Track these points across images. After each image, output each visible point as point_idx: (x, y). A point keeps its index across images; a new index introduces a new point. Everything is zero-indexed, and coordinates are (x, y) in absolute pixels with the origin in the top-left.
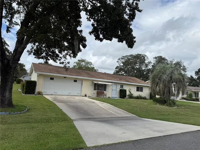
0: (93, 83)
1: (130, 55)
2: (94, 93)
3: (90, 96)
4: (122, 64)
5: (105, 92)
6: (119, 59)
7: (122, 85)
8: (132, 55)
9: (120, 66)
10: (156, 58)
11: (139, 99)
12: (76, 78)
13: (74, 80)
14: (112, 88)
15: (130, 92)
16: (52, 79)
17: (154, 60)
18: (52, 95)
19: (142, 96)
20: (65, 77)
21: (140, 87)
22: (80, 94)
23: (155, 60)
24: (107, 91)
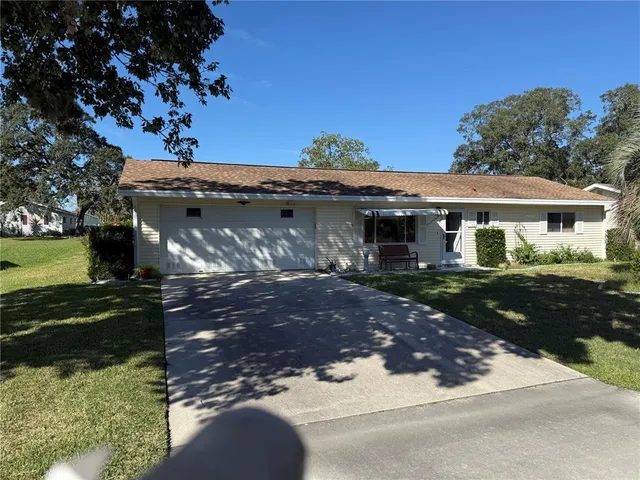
0: (358, 214)
1: (506, 100)
4: (477, 137)
5: (412, 247)
6: (465, 120)
7: (483, 210)
8: (513, 98)
9: (471, 143)
10: (611, 95)
11: (561, 262)
12: (288, 202)
15: (522, 239)
16: (194, 212)
17: (603, 104)
19: (573, 248)
20: (243, 202)
23: (607, 104)
24: (420, 243)
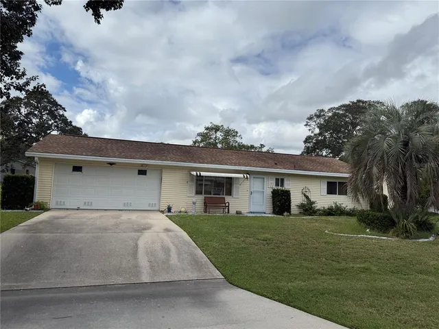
0: (191, 174)
1: (340, 107)
2: (194, 203)
3: (183, 210)
4: (318, 131)
5: (228, 199)
6: (310, 118)
7: (280, 177)
9: (314, 135)
11: (334, 215)
12: (142, 165)
13: (139, 171)
14: (250, 188)
15: (307, 197)
16: (77, 169)
18: (78, 209)
19: (344, 206)
20: (111, 164)
21: (337, 181)
22: (157, 205)
24: (234, 196)
